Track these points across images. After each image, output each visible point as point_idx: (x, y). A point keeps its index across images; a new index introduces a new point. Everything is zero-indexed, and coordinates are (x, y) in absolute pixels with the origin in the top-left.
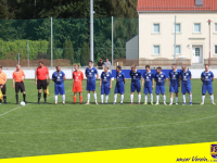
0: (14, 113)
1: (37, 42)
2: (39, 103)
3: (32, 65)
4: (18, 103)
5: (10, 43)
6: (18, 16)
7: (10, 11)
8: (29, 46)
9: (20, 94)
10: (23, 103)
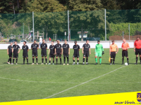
0: (121, 70)
1: (135, 24)
2: (137, 63)
3: (132, 39)
4: (123, 63)
5: (117, 25)
6: (122, 8)
7: (117, 4)
8: (130, 26)
9: (125, 58)
10: (126, 64)
